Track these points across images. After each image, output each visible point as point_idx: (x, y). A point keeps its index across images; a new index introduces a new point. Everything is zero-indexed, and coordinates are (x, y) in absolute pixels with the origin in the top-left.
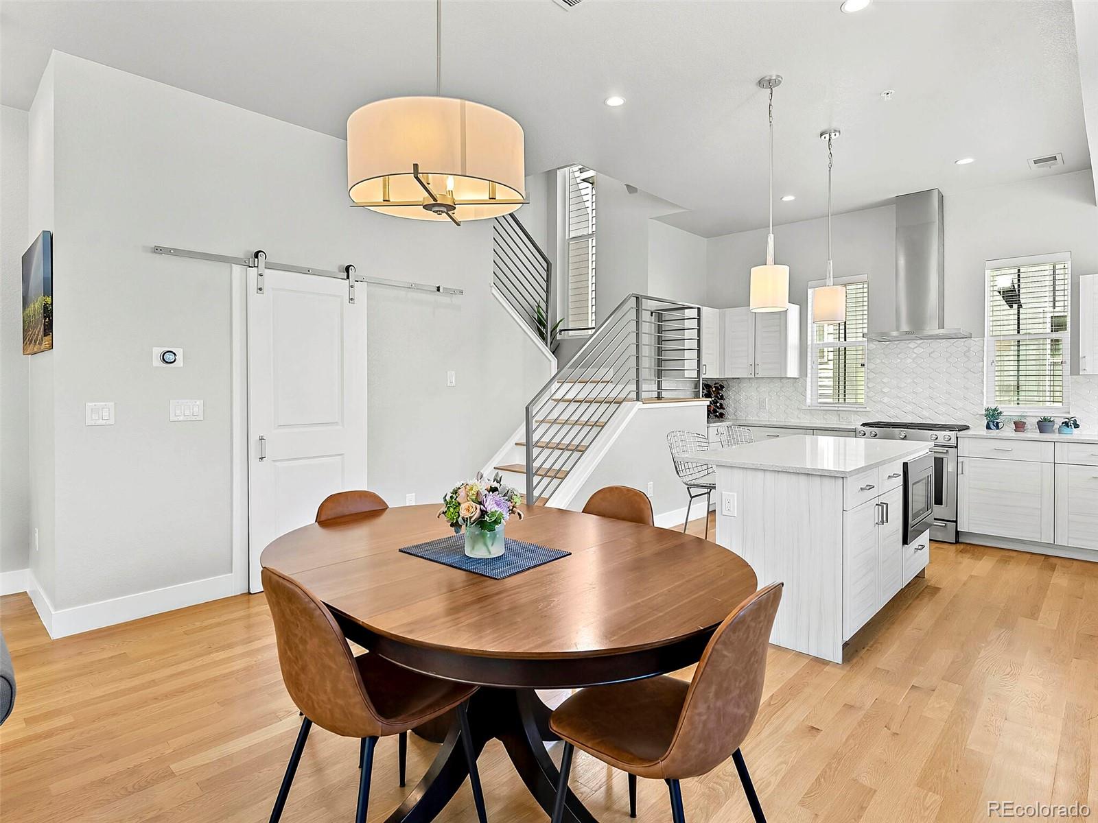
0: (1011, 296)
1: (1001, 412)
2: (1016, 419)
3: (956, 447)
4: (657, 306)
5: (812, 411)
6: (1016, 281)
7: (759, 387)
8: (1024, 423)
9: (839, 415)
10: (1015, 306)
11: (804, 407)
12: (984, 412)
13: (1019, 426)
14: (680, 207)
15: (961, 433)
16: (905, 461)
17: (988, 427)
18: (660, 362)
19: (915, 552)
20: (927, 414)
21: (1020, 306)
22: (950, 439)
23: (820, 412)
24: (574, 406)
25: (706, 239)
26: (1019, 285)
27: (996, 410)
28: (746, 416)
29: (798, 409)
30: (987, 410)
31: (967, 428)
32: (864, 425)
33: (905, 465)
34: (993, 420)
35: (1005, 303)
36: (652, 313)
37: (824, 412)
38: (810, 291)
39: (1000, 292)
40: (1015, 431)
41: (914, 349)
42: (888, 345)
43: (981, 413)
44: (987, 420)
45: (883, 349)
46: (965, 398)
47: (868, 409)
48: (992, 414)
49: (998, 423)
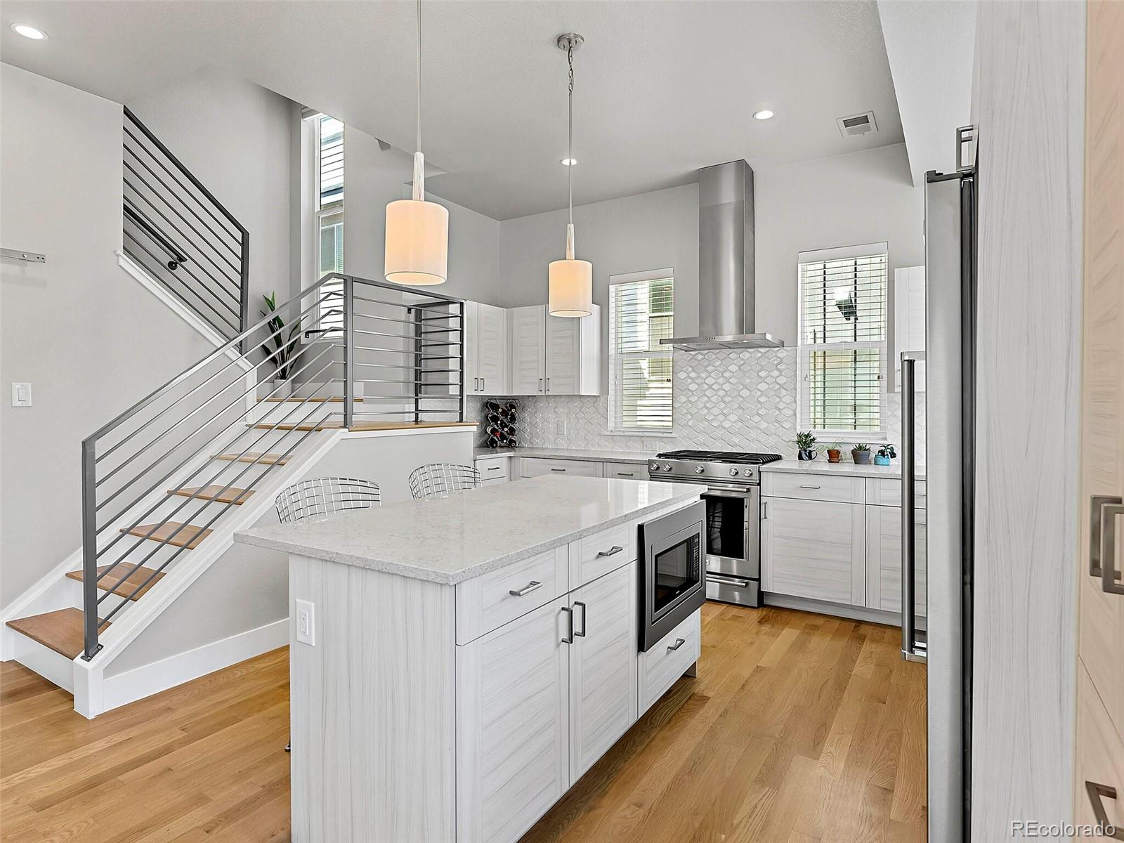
0: (849, 310)
1: (814, 439)
2: (830, 446)
3: (759, 484)
4: (417, 301)
5: (614, 438)
6: (853, 295)
7: (556, 407)
8: (838, 452)
9: (643, 442)
10: (852, 319)
11: (606, 433)
12: (796, 439)
13: (834, 456)
14: (441, 169)
15: (765, 466)
16: (640, 523)
17: (800, 458)
18: (418, 374)
19: (668, 653)
20: (737, 441)
21: (856, 319)
22: (751, 474)
23: (621, 438)
24: (276, 435)
25: (499, 222)
26: (856, 300)
27: (808, 436)
28: (543, 444)
29: (600, 435)
30: (800, 436)
31: (777, 458)
32: (660, 456)
33: (641, 528)
34: (805, 447)
35: (842, 316)
36: (409, 310)
37: (627, 438)
38: (612, 288)
39: (840, 308)
40: (830, 462)
41: (722, 360)
42: (695, 355)
43: (793, 439)
44: (799, 447)
45: (690, 360)
46: (777, 421)
47: (673, 435)
48: (805, 440)
49: (811, 452)
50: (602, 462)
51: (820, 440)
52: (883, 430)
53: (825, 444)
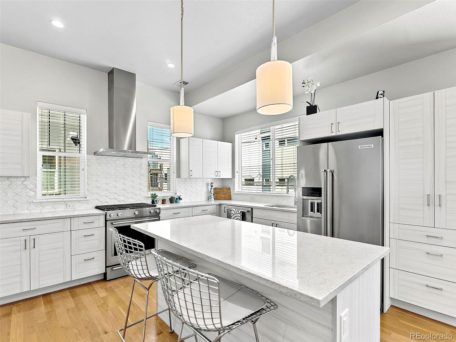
2: (162, 198)
5: (42, 203)
8: (166, 200)
11: (35, 201)
23: (49, 203)
27: (155, 194)
29: (28, 202)
30: (152, 195)
34: (154, 199)
37: (54, 203)
40: (162, 204)
41: (115, 161)
42: (100, 158)
43: (147, 196)
44: (152, 199)
45: (97, 160)
46: (140, 189)
47: (87, 199)
48: (154, 196)
49: (157, 200)
50: (71, 217)
51: (158, 196)
52: (173, 190)
53: (160, 197)
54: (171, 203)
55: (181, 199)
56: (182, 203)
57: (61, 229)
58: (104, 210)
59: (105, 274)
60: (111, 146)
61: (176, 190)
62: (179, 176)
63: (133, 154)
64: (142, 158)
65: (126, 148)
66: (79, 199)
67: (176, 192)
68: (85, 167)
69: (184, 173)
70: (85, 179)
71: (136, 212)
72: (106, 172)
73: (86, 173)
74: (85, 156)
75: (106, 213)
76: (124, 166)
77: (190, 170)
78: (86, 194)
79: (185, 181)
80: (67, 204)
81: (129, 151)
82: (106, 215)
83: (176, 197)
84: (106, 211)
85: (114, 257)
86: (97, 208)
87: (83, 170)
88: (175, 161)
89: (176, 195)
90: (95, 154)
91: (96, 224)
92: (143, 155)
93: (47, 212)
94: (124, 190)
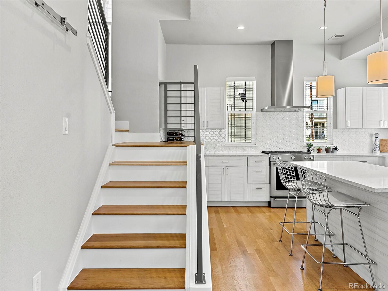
5: (229, 147)
8: (321, 149)
11: (225, 145)
13: (319, 151)
25: (166, 45)
29: (222, 146)
34: (310, 148)
37: (235, 147)
40: (318, 153)
41: (276, 115)
42: (265, 113)
43: (303, 145)
44: (308, 148)
45: (263, 115)
46: (297, 139)
47: (256, 145)
48: (310, 146)
49: (312, 149)
50: (247, 157)
51: (314, 145)
52: (330, 141)
53: (316, 147)
54: (326, 153)
55: (337, 149)
56: (338, 153)
57: (242, 165)
58: (269, 154)
59: (269, 202)
60: (273, 104)
61: (332, 140)
62: (335, 126)
63: (290, 109)
64: (299, 111)
65: (284, 105)
66: (251, 145)
67: (333, 142)
68: (255, 121)
69: (341, 124)
70: (255, 130)
71: (292, 157)
72: (276, 127)
73: (255, 125)
74: (255, 112)
75: (270, 156)
76: (284, 119)
77: (347, 120)
78: (255, 142)
79: (343, 132)
80: (243, 148)
81: (288, 107)
82: (270, 158)
83: (332, 147)
84: (270, 155)
85: (276, 191)
86: (263, 152)
87: (254, 123)
88: (332, 112)
89: (332, 145)
90: (262, 110)
91: (263, 164)
92: (299, 109)
93: (232, 153)
94: (283, 139)
